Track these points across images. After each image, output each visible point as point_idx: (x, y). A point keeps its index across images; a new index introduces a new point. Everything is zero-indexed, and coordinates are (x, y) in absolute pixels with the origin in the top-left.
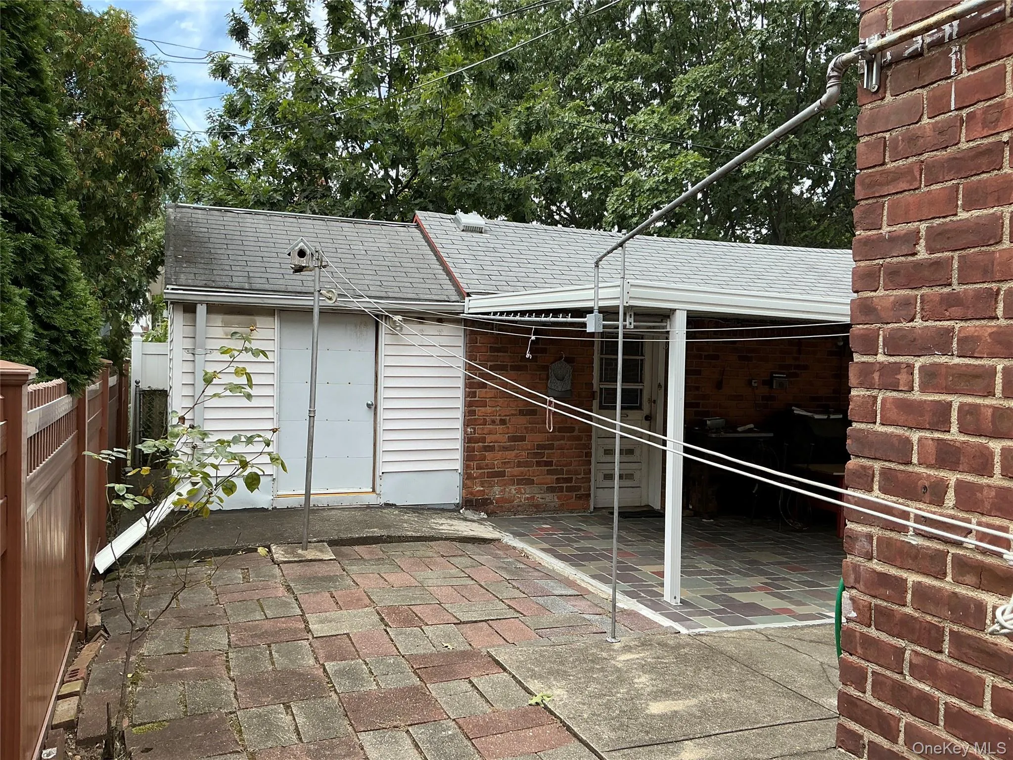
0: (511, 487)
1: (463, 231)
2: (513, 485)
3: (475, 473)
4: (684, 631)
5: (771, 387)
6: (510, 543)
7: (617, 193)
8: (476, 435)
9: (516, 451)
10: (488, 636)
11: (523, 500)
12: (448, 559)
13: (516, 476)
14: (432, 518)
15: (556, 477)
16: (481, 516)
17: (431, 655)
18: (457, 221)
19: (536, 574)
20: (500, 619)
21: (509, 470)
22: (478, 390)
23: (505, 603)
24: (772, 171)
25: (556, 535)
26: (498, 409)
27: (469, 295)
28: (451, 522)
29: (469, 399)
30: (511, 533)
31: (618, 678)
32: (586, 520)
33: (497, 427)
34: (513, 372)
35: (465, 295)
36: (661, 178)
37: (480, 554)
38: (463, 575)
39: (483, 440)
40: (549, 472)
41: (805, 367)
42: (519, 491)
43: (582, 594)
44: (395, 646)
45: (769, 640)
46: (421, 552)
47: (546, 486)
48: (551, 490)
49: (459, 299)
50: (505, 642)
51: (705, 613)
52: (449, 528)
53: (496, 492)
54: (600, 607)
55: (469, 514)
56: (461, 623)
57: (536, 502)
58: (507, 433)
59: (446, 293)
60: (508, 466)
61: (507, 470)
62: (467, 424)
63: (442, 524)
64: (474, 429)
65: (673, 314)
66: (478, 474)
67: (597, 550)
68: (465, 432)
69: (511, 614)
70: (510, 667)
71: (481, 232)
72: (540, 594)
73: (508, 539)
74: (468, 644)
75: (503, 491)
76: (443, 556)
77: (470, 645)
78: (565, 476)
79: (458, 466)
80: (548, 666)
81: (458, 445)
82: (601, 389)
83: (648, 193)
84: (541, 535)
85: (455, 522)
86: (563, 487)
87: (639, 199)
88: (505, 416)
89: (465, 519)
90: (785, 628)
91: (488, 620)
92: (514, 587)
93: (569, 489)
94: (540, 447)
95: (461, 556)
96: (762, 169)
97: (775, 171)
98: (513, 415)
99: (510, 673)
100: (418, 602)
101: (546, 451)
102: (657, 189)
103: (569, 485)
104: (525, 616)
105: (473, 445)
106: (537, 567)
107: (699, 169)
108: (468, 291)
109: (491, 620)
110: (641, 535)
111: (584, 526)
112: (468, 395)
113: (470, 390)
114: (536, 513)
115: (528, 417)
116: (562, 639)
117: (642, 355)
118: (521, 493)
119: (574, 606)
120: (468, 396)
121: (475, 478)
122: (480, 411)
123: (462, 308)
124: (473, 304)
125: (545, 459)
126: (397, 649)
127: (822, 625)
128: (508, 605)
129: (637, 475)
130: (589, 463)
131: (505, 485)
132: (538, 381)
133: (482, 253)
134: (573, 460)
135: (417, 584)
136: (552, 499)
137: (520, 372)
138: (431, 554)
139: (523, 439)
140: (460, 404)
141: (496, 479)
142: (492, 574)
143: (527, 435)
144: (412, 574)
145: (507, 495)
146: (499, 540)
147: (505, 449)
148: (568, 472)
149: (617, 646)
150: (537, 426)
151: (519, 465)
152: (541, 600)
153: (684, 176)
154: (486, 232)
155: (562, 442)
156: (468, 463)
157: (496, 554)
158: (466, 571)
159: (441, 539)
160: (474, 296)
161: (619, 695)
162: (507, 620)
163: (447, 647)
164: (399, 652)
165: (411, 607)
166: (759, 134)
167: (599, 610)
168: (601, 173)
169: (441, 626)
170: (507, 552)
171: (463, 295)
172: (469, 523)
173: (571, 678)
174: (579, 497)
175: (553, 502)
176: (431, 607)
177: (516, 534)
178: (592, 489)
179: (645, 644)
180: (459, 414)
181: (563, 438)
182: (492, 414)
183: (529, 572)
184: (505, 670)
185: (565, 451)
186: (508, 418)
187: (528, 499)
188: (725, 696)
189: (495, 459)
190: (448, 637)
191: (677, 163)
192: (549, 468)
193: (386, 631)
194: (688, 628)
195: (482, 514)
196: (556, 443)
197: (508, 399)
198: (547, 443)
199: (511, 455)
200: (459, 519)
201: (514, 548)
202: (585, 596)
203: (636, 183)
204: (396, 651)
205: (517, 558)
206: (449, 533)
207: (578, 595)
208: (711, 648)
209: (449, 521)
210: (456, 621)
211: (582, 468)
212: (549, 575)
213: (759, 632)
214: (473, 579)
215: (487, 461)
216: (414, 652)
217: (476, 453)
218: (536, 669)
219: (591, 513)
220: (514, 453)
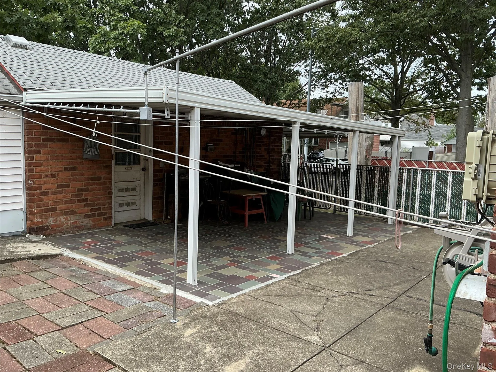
0: (61, 217)
1: (13, 46)
2: (62, 215)
3: (35, 210)
4: (210, 303)
5: (207, 151)
6: (70, 255)
7: (94, 38)
8: (35, 185)
9: (63, 194)
10: (87, 336)
11: (69, 224)
12: (29, 274)
13: (64, 210)
14: (7, 244)
15: (90, 208)
16: (41, 238)
17: (51, 363)
18: (8, 40)
19: (97, 277)
20: (90, 320)
21: (59, 206)
22: (34, 155)
23: (88, 305)
24: (178, 37)
25: (98, 245)
26: (49, 167)
27: (25, 90)
28: (23, 245)
29: (28, 161)
30: (68, 248)
31: (193, 352)
32: (111, 232)
33: (50, 179)
34: (59, 143)
35: (23, 90)
36: (120, 32)
37: (52, 267)
38: (46, 286)
39: (40, 188)
40: (86, 206)
41: (221, 140)
42: (66, 219)
43: (136, 288)
44: (18, 362)
45: (256, 299)
46: (9, 272)
47: (84, 214)
48: (88, 216)
49: (17, 92)
50: (102, 339)
51: (213, 288)
52: (22, 250)
53: (51, 221)
54: (151, 295)
55: (33, 237)
56: (63, 328)
57: (78, 225)
58: (57, 183)
59: (7, 88)
60: (59, 204)
61: (57, 207)
62: (27, 178)
63: (17, 247)
64: (33, 181)
65: (192, 110)
66: (38, 211)
67: (129, 253)
68: (26, 183)
69: (96, 314)
70: (118, 362)
71: (26, 49)
72: (108, 293)
73: (67, 253)
74: (75, 347)
75: (56, 220)
76: (25, 273)
77: (77, 347)
78: (96, 207)
79: (22, 206)
80: (143, 353)
81: (22, 192)
82: (116, 153)
83: (113, 40)
84: (88, 247)
85: (25, 245)
86: (95, 214)
87: (108, 43)
88: (55, 171)
89: (31, 242)
90: (258, 289)
91: (82, 322)
92: (88, 290)
93: (99, 215)
94: (79, 190)
95: (39, 270)
96: (174, 34)
97: (180, 37)
98: (60, 171)
99: (119, 367)
100: (22, 316)
101: (84, 193)
102: (118, 38)
103: (99, 212)
104: (107, 313)
105: (33, 192)
106: (95, 271)
107: (141, 29)
108: (24, 87)
109: (84, 321)
110: (150, 239)
111: (113, 237)
112: (26, 159)
113: (29, 155)
114: (78, 232)
115: (71, 172)
116: (141, 328)
117: (139, 133)
118: (68, 220)
119: (135, 298)
120: (28, 160)
121: (36, 214)
122: (37, 169)
123: (21, 99)
124: (29, 96)
125: (83, 198)
126: (21, 364)
127: (272, 284)
128: (91, 306)
129: (138, 203)
130: (111, 198)
131: (56, 216)
132: (76, 148)
133: (30, 63)
134: (101, 197)
135: (15, 300)
136: (89, 222)
137: (63, 143)
138: (16, 272)
139: (68, 186)
140: (21, 165)
141: (50, 213)
142: (68, 283)
143: (70, 183)
144: (8, 291)
145: (58, 223)
146: (61, 255)
147: (56, 193)
148: (98, 204)
149: (179, 325)
150: (77, 177)
151: (66, 202)
152: (111, 297)
153: (133, 32)
154: (29, 49)
155: (94, 186)
156: (30, 204)
157: (63, 265)
158: (49, 282)
159: (20, 259)
160: (30, 91)
161: (201, 367)
162: (95, 320)
163: (60, 352)
164: (24, 367)
165: (18, 321)
166: (171, 15)
167: (151, 298)
168: (84, 25)
169: (49, 334)
170: (69, 262)
171: (21, 90)
172: (35, 244)
173: (164, 360)
174: (105, 219)
175: (89, 223)
176: (34, 319)
177: (72, 249)
178: (113, 213)
179: (194, 320)
180: (21, 172)
181: (94, 184)
182: (46, 171)
183: (92, 276)
184: (114, 364)
185: (96, 192)
186: (57, 173)
187: (72, 223)
188: (261, 349)
189: (48, 200)
190: (57, 343)
191: (129, 25)
192: (85, 203)
193: (5, 348)
194: (212, 300)
195: (42, 236)
196: (90, 187)
197: (56, 161)
198: (84, 187)
199: (60, 196)
200: (27, 242)
201: (74, 259)
202: (138, 288)
203: (105, 33)
204: (21, 367)
205: (78, 266)
206: (25, 254)
207: (133, 289)
208: (231, 313)
209: (20, 245)
210: (59, 328)
211: (107, 201)
212: (107, 276)
213: (247, 295)
214: (55, 288)
215: (43, 202)
216: (36, 364)
217: (35, 197)
218: (137, 359)
219: (113, 227)
220: (62, 195)
